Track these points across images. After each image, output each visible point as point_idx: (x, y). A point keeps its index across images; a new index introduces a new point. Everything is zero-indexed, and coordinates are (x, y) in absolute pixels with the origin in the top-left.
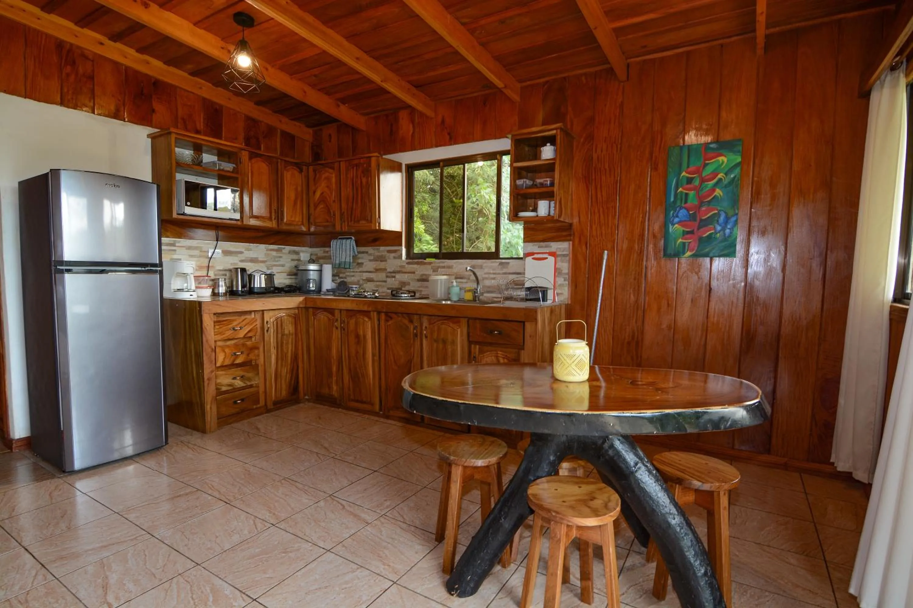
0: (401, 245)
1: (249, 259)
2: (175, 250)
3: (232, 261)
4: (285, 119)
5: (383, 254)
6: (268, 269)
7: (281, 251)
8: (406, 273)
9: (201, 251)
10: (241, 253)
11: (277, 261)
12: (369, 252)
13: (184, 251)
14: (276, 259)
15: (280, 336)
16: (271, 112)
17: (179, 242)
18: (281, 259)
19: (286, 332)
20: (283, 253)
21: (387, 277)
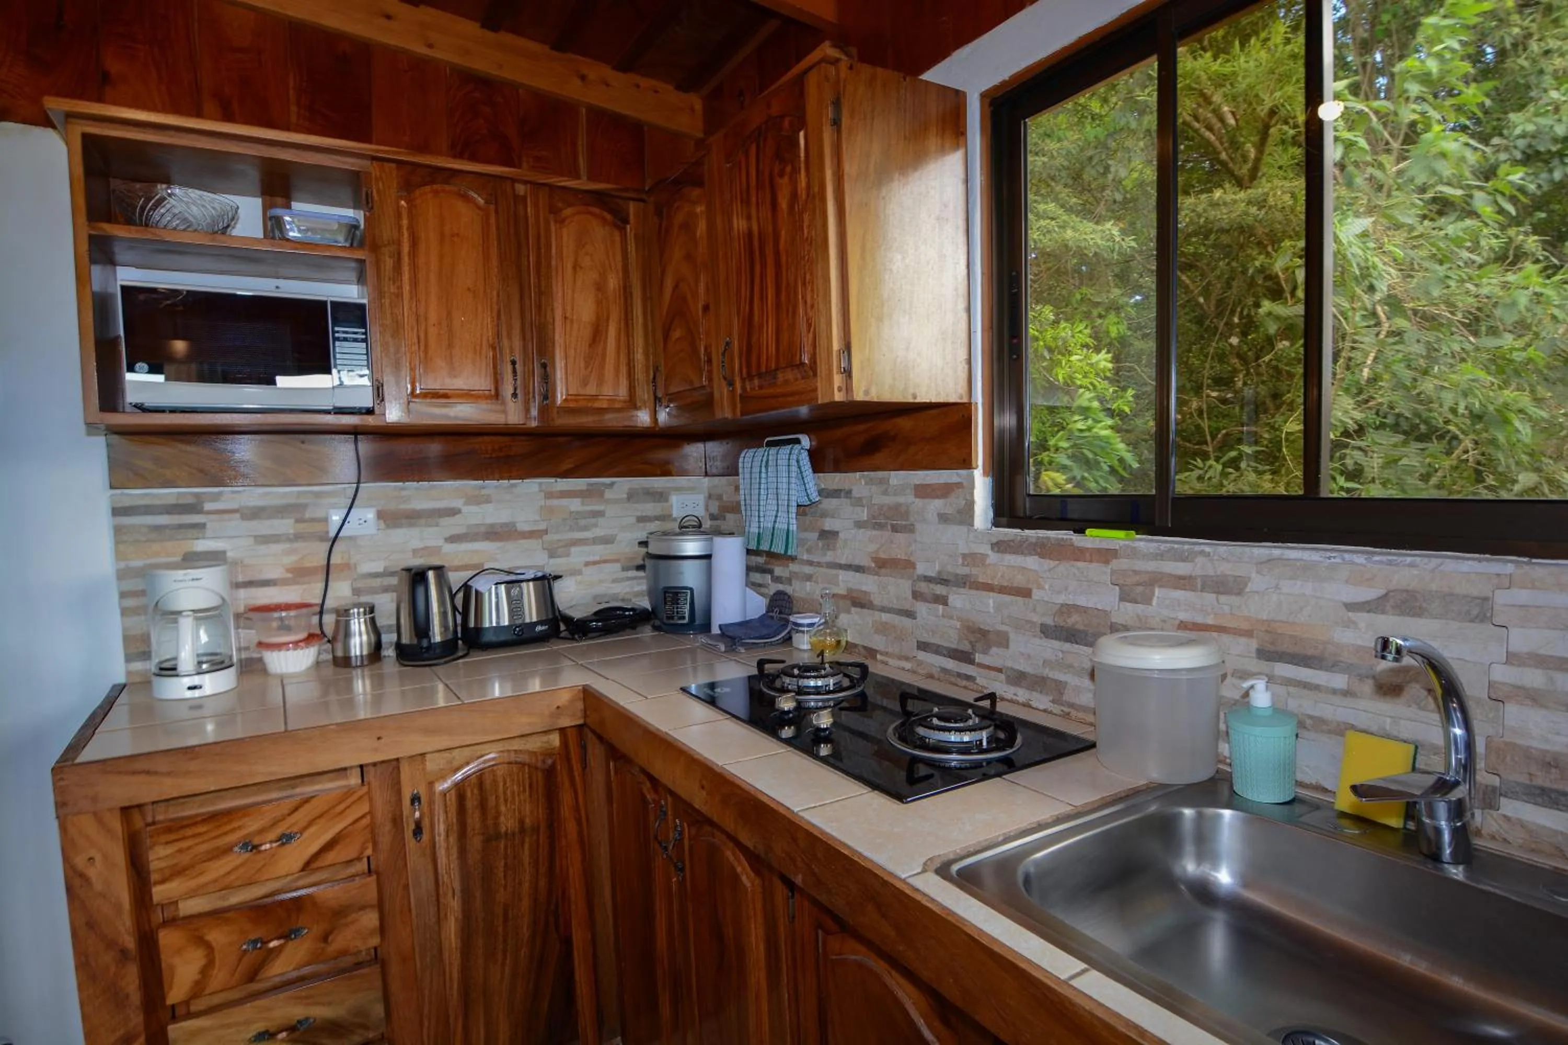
0: (966, 463)
1: (483, 529)
2: (202, 526)
3: (416, 544)
4: (597, 71)
5: (901, 500)
6: (552, 555)
7: (601, 494)
8: (989, 588)
9: (297, 521)
10: (453, 512)
11: (586, 528)
12: (855, 493)
13: (235, 524)
14: (583, 522)
15: (475, 843)
16: (546, 49)
17: (216, 498)
18: (601, 521)
19: (507, 823)
20: (608, 501)
21: (916, 595)
